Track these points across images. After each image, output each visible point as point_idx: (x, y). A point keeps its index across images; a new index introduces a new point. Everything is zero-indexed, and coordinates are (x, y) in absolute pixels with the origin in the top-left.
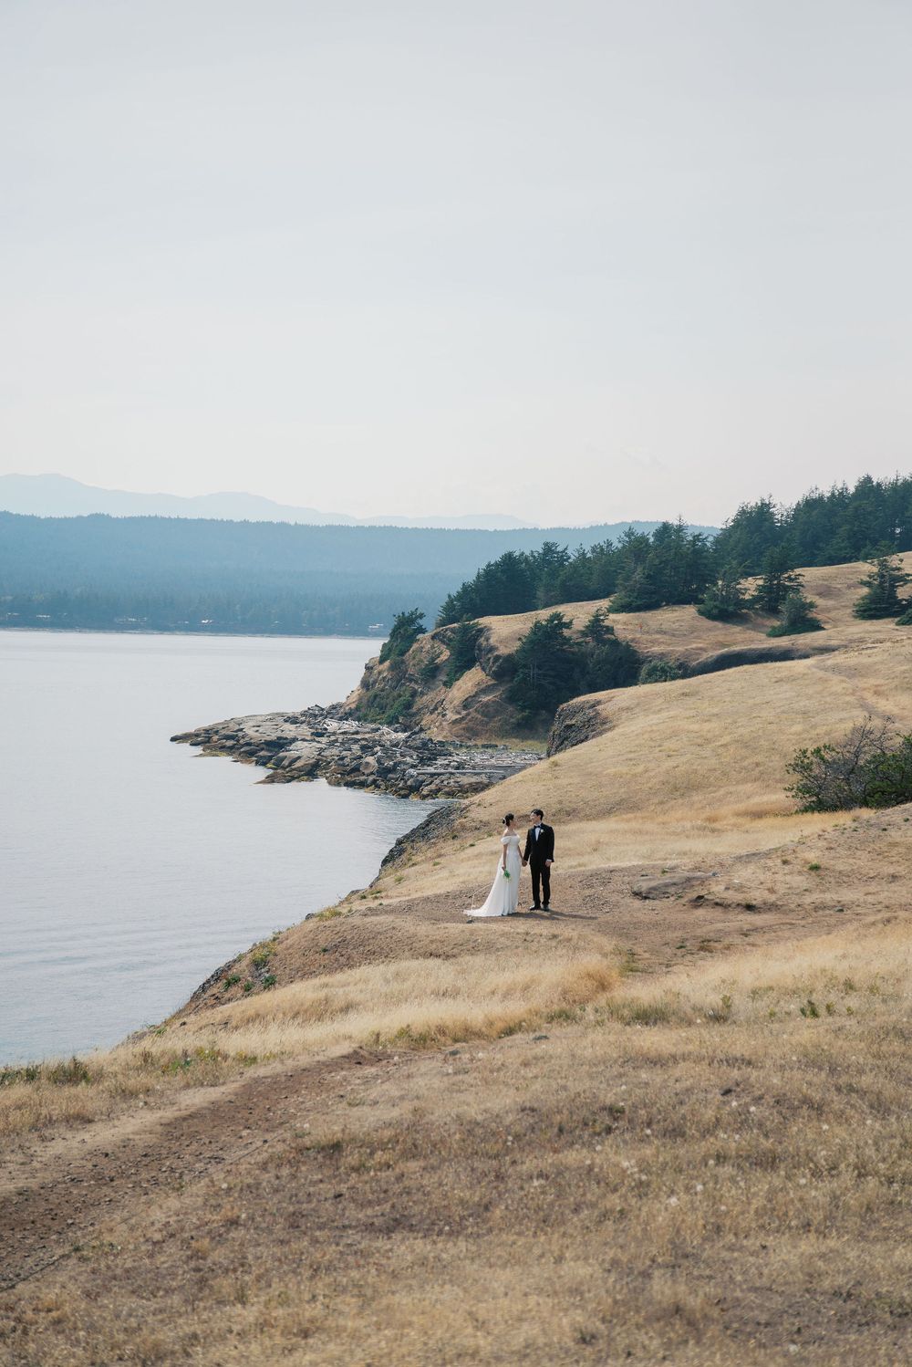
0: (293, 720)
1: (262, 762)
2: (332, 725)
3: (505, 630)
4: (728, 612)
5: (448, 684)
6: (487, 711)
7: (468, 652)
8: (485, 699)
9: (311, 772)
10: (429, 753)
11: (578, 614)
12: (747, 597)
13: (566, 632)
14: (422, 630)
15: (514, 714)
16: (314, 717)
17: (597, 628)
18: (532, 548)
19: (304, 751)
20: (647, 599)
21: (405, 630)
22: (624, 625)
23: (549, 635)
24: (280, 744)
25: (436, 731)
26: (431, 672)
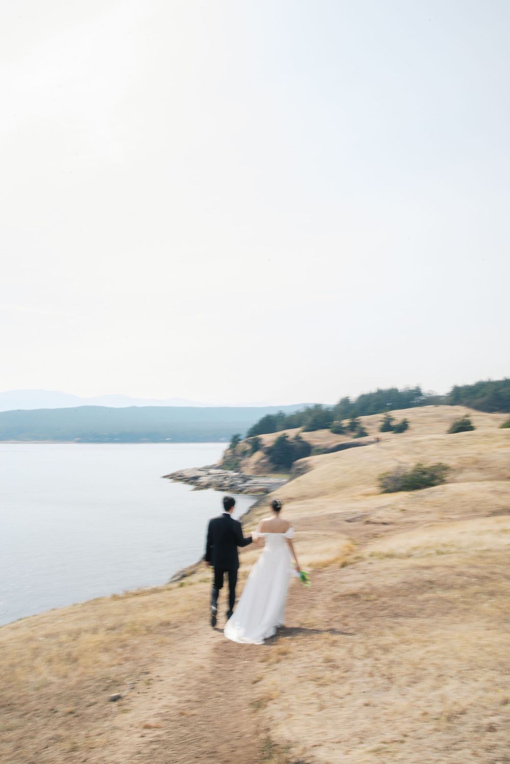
0: (200, 470)
1: (192, 484)
2: (212, 471)
3: (268, 439)
4: (339, 431)
5: (250, 457)
6: (264, 465)
7: (256, 446)
8: (263, 461)
9: (207, 486)
10: (246, 479)
11: (291, 433)
12: (343, 426)
13: (287, 439)
14: (240, 440)
15: (272, 466)
16: (206, 468)
17: (298, 438)
18: (274, 413)
19: (204, 480)
20: (313, 427)
21: (235, 440)
22: (307, 436)
23: (282, 441)
24: (196, 478)
25: (247, 472)
26: (244, 453)
